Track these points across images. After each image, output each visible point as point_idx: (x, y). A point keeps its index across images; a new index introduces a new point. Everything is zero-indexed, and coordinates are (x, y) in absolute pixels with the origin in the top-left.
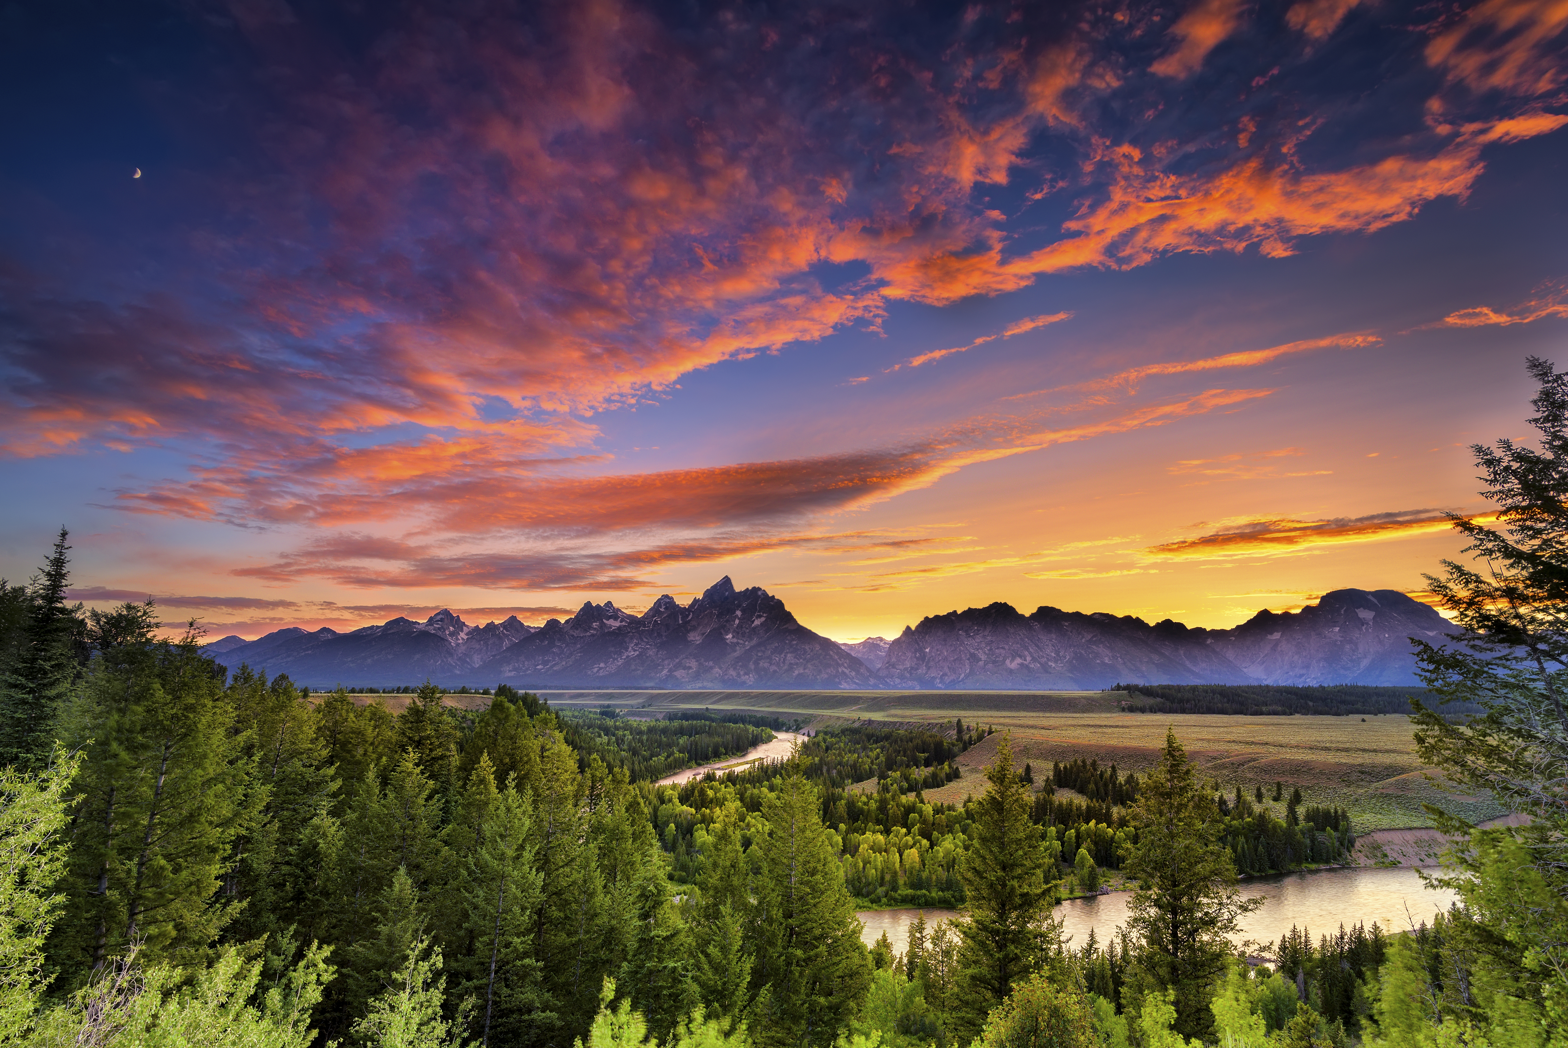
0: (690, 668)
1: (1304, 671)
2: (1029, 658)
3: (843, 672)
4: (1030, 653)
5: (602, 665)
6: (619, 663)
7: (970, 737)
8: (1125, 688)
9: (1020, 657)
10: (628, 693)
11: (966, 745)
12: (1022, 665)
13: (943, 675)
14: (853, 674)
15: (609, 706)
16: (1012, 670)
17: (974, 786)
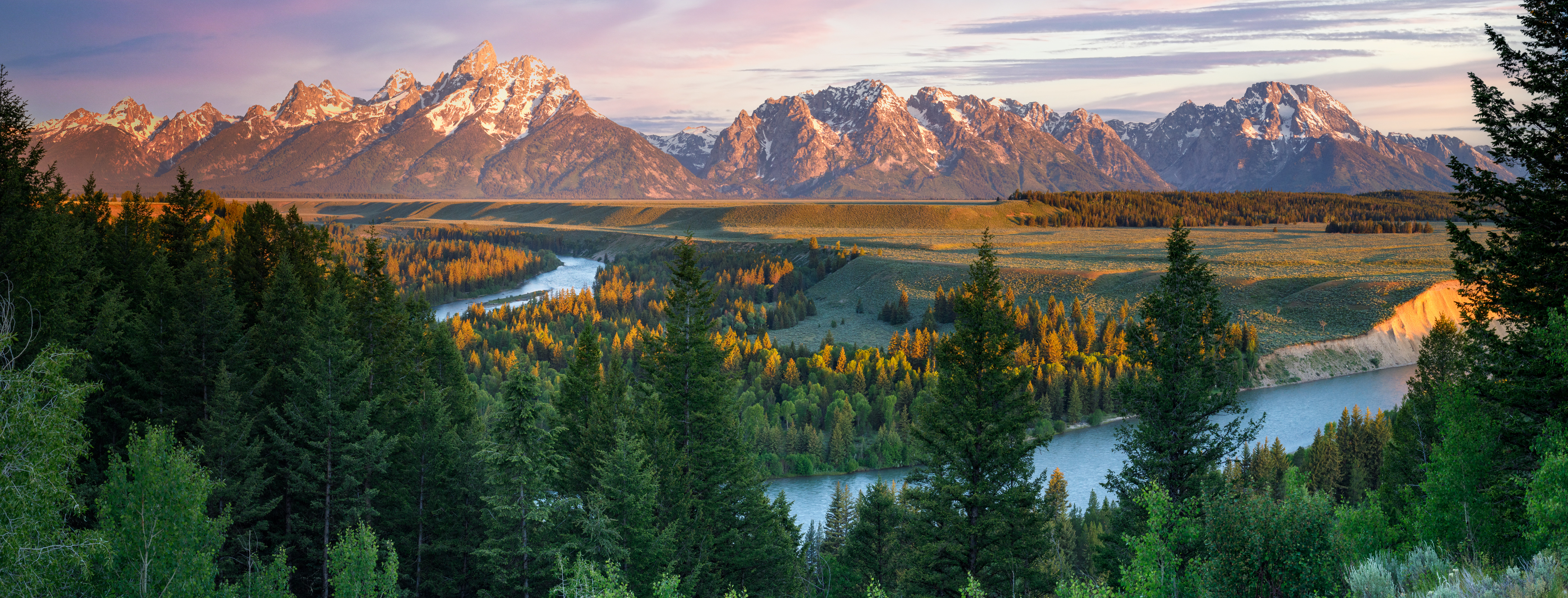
2: (904, 157)
3: (650, 174)
4: (907, 151)
7: (825, 264)
8: (1024, 197)
9: (894, 155)
11: (819, 271)
12: (895, 167)
14: (665, 178)
16: (882, 173)
17: (834, 325)
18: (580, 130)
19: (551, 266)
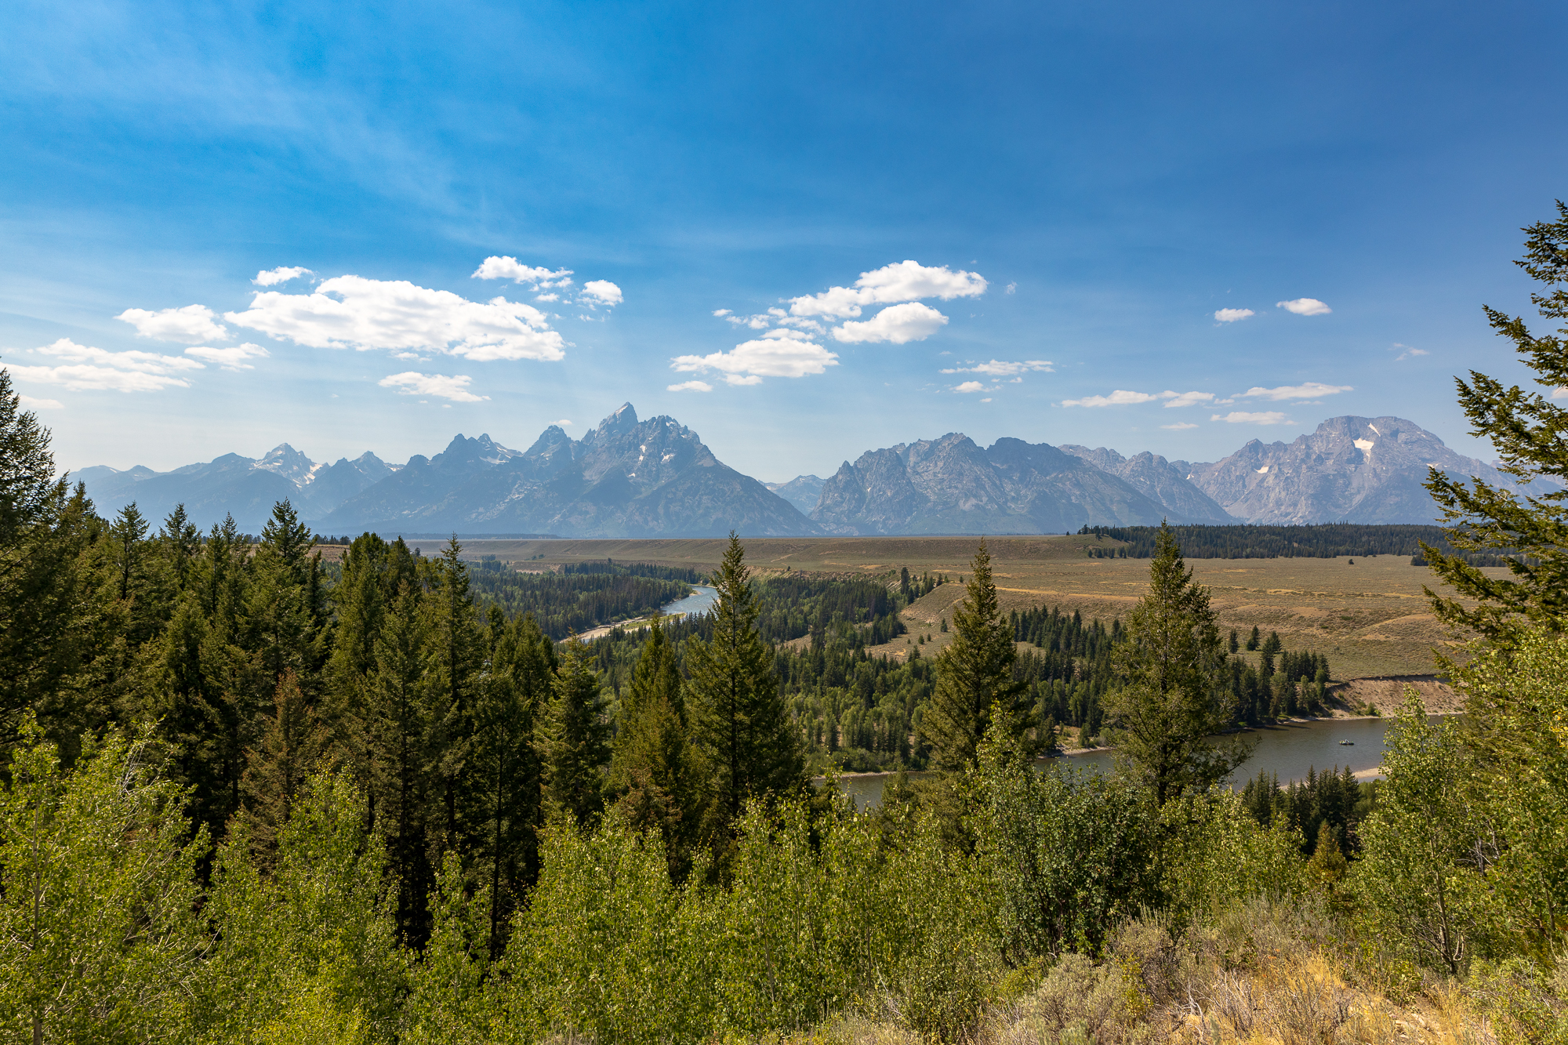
0: (587, 513)
1: (1290, 510)
2: (985, 499)
3: (768, 515)
4: (986, 492)
5: (481, 510)
6: (502, 508)
7: (918, 587)
8: (1092, 531)
9: (975, 496)
10: (514, 543)
11: (912, 597)
12: (977, 506)
13: (886, 519)
14: (780, 518)
15: (493, 557)
16: (964, 512)
17: (922, 642)
18: (709, 479)
19: (685, 594)
